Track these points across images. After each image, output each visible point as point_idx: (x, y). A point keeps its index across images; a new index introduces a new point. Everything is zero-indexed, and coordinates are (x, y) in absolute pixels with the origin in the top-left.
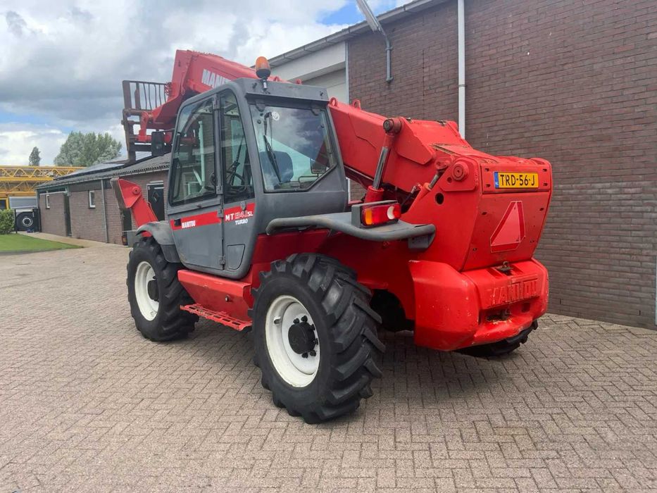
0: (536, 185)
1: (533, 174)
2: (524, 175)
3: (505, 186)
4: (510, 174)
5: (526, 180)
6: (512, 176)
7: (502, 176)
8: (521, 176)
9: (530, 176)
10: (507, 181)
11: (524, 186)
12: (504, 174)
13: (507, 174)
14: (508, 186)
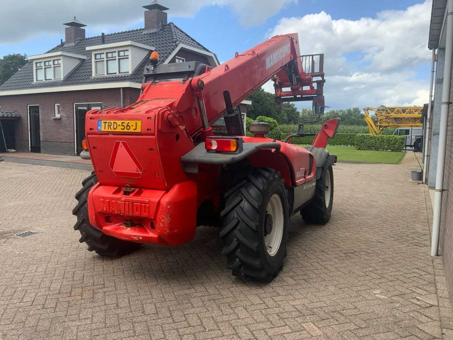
0: (139, 130)
1: (135, 122)
2: (126, 122)
3: (107, 130)
4: (112, 122)
5: (127, 126)
6: (114, 123)
7: (105, 123)
8: (122, 123)
9: (132, 123)
10: (109, 126)
11: (126, 130)
12: (108, 121)
13: (109, 121)
14: (110, 130)
